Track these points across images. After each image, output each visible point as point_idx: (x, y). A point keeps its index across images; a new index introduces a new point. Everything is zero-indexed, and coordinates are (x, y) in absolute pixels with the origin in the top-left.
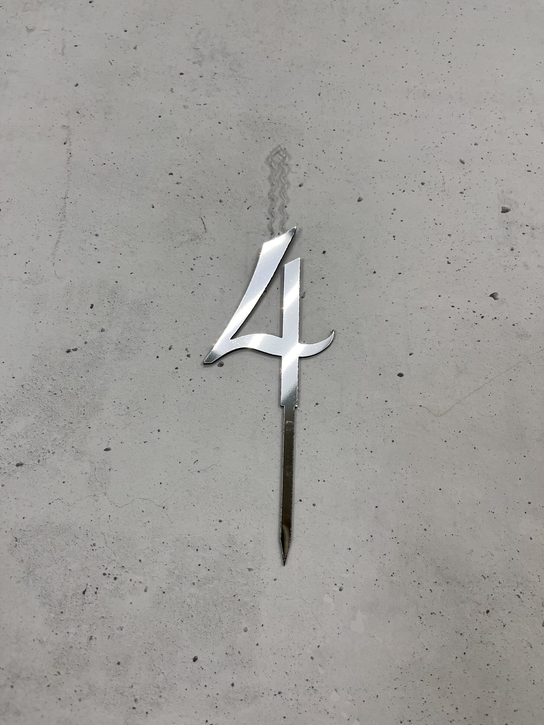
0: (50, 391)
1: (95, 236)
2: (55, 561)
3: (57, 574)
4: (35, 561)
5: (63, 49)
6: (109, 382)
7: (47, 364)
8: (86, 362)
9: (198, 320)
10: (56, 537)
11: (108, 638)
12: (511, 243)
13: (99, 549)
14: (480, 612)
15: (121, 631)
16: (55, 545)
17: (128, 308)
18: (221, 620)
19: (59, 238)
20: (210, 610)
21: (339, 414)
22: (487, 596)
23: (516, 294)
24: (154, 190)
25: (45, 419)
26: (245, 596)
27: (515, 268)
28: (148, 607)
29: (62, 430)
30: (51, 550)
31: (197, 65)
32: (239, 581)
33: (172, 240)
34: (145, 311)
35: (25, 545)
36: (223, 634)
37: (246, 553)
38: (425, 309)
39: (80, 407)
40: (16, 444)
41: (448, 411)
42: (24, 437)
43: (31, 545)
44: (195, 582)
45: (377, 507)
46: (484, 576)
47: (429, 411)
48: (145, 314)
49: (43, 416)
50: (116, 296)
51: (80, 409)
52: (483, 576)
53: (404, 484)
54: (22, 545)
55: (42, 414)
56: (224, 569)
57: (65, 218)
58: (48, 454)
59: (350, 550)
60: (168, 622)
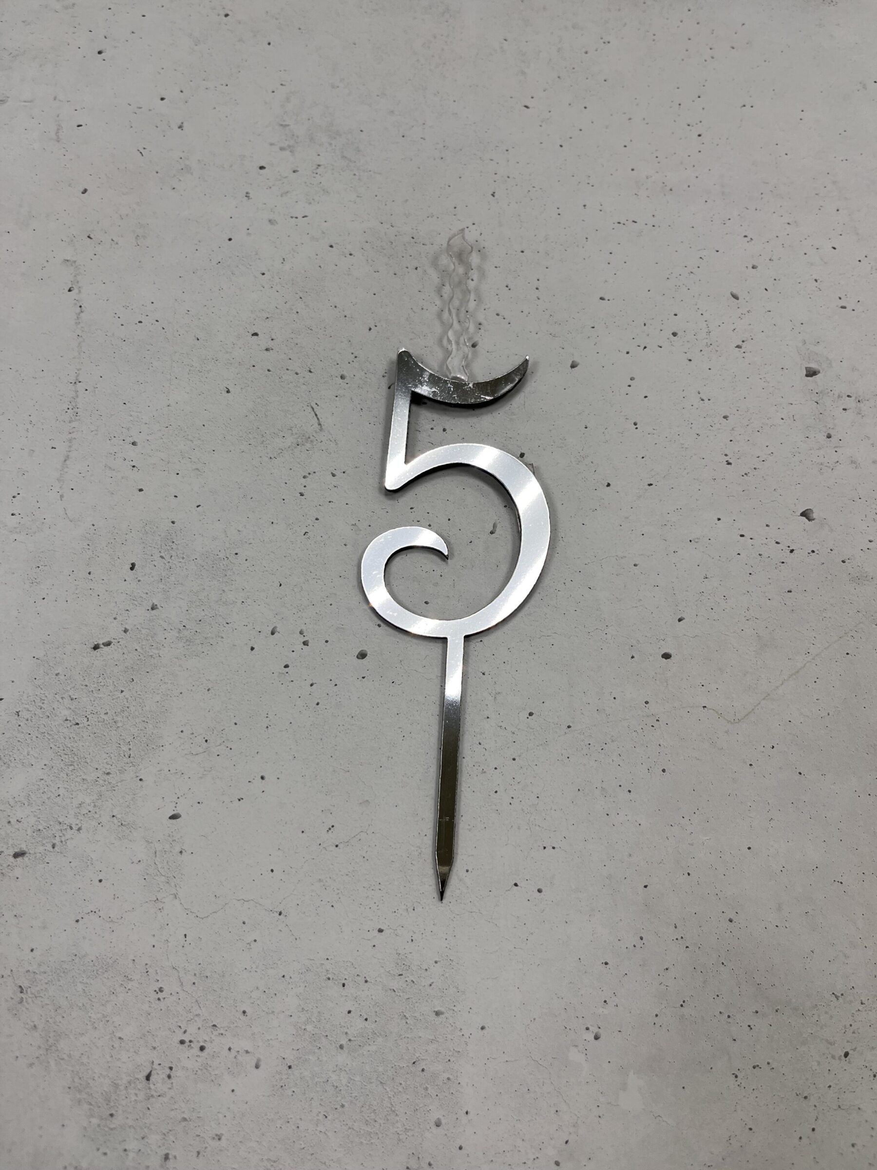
0: (67, 720)
1: (131, 445)
2: (93, 1024)
3: (98, 1048)
4: (58, 1026)
5: (57, 132)
6: (171, 697)
7: (60, 670)
8: (129, 665)
9: (318, 581)
10: (92, 981)
11: (198, 1156)
12: (826, 426)
13: (169, 996)
14: (833, 1057)
15: (219, 1142)
16: (91, 995)
17: (196, 566)
18: (393, 1109)
19: (69, 451)
20: (373, 1093)
21: (570, 728)
22: (843, 1028)
23: (842, 509)
24: (228, 363)
25: (60, 770)
26: (432, 1061)
27: (836, 466)
28: (264, 1096)
29: (92, 787)
30: (84, 1005)
31: (287, 153)
32: (420, 1035)
33: (264, 446)
34: (226, 570)
35: (38, 998)
36: (400, 1133)
37: (429, 983)
38: (697, 542)
39: (121, 744)
40: (12, 818)
41: (750, 713)
42: (24, 804)
43: (48, 998)
44: (344, 1042)
45: (646, 887)
46: (835, 993)
47: (718, 714)
48: (226, 575)
49: (58, 765)
50: (174, 546)
51: (123, 749)
52: (833, 994)
53: (689, 844)
54: (33, 999)
55: (55, 762)
56: (393, 1016)
57: (77, 416)
58: (69, 832)
59: (607, 966)
60: (301, 1119)
